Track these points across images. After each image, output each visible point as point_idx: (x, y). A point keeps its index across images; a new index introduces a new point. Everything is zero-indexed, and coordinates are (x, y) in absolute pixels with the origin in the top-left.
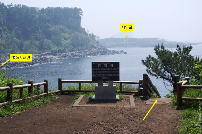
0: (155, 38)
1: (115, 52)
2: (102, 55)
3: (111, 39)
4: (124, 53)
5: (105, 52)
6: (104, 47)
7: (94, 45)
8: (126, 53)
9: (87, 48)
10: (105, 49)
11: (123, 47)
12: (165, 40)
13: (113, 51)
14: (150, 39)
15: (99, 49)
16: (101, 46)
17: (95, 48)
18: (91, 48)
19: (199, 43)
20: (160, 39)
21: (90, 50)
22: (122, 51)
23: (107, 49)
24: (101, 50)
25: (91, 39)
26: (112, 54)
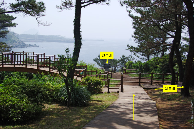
0: (57, 36)
1: (30, 46)
2: (22, 47)
3: (24, 35)
4: (37, 46)
5: (24, 46)
6: (22, 41)
7: (15, 40)
8: (38, 46)
9: (11, 43)
10: (23, 43)
11: (34, 41)
12: (64, 37)
13: (29, 44)
14: (53, 36)
15: (19, 43)
16: (21, 41)
17: (16, 42)
18: (13, 42)
19: (86, 40)
20: (60, 36)
21: (12, 44)
22: (35, 45)
23: (25, 43)
24: (20, 44)
25: (12, 35)
26: (29, 47)
